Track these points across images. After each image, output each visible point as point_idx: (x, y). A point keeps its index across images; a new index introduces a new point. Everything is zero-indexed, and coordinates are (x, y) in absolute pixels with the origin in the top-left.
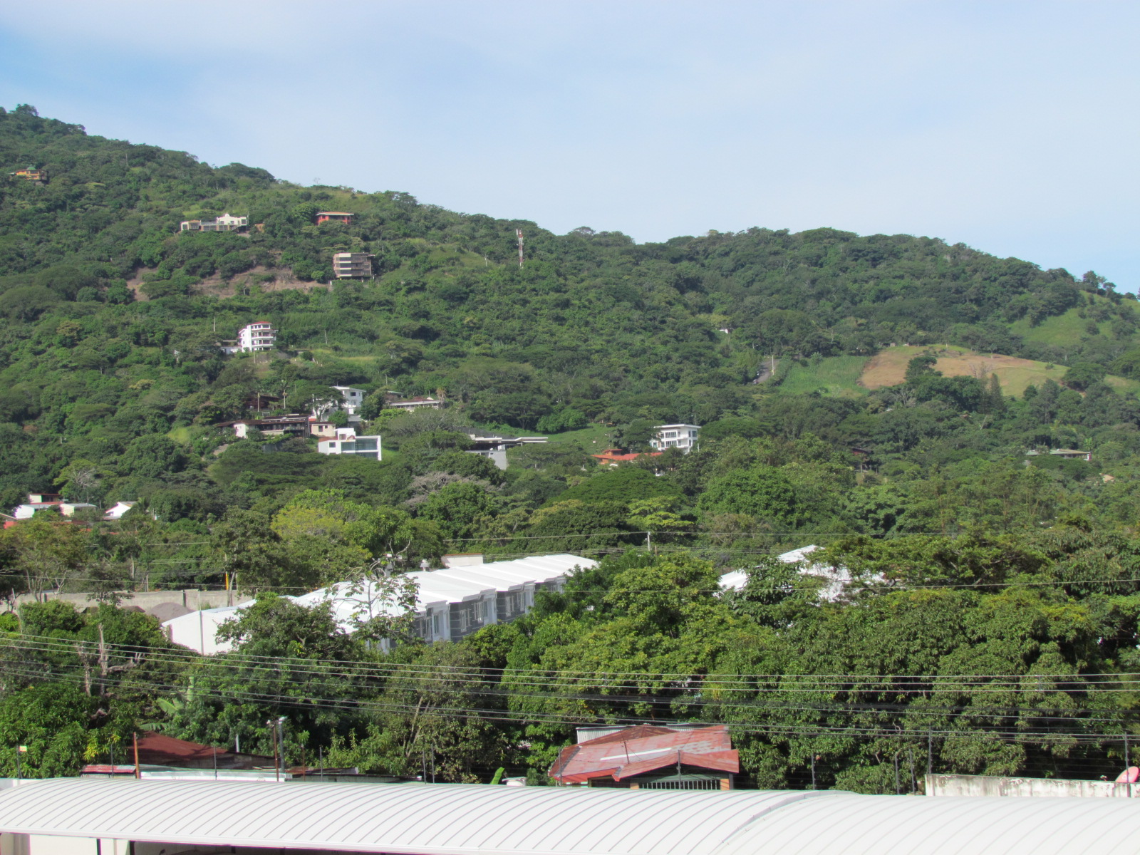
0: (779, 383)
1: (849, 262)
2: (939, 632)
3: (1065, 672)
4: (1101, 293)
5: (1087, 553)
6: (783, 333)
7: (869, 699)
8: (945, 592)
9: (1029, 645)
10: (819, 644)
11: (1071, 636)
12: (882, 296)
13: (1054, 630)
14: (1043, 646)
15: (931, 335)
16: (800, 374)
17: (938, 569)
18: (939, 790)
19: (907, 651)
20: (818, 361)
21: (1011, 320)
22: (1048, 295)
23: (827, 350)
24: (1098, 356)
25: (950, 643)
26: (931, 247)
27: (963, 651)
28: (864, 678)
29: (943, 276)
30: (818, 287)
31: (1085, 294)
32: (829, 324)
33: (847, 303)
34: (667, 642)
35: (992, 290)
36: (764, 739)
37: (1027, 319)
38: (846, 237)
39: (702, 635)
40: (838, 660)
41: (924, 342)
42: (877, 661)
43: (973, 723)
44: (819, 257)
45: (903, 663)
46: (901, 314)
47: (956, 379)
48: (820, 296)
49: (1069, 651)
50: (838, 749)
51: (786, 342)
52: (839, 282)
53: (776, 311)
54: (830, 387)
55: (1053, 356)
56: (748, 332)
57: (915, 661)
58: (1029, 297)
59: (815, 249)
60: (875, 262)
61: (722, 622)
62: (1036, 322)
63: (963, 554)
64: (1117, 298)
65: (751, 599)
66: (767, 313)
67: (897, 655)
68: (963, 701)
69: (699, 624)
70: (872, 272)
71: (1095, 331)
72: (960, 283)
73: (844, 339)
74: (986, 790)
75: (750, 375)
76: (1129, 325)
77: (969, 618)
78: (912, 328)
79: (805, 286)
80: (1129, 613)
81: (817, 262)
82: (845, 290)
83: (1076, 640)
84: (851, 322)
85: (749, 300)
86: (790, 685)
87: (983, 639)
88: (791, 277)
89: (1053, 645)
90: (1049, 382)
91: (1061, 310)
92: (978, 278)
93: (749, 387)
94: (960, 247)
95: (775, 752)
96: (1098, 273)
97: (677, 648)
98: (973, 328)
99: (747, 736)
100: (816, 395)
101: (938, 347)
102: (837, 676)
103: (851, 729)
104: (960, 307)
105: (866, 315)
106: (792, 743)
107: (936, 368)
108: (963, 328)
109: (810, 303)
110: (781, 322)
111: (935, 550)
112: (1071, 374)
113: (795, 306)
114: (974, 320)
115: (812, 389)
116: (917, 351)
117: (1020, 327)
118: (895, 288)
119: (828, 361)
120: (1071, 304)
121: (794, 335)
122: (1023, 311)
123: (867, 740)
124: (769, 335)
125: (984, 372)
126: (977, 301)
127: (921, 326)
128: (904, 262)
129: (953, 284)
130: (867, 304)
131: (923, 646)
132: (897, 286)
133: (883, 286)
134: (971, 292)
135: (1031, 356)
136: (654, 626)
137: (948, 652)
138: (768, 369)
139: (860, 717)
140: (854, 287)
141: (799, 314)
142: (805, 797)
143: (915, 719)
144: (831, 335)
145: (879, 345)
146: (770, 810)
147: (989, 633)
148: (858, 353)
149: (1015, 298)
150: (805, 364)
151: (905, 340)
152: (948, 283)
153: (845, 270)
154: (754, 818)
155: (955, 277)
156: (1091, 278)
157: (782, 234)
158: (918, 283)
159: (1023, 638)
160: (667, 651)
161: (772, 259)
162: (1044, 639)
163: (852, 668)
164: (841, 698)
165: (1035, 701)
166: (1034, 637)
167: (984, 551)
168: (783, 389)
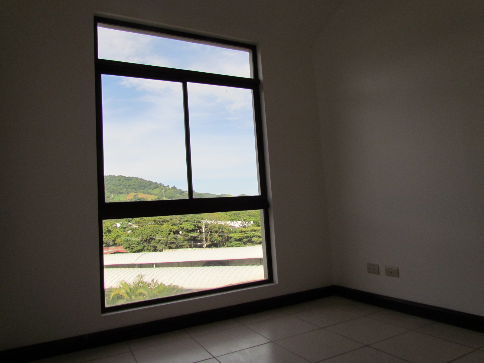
0: (114, 198)
1: (124, 180)
2: (156, 231)
3: (174, 236)
4: (162, 186)
5: (174, 220)
6: (114, 191)
7: (146, 241)
8: (156, 225)
9: (169, 232)
10: (138, 233)
11: (175, 231)
12: (130, 186)
13: (172, 230)
14: (171, 232)
15: (137, 191)
16: (117, 197)
17: (154, 222)
18: (165, 251)
19: (151, 234)
20: (120, 195)
21: (149, 189)
22: (154, 186)
23: (121, 193)
24: (162, 195)
25: (158, 232)
26: (137, 179)
27: (160, 233)
28: (145, 238)
29: (139, 183)
30: (120, 184)
31: (160, 186)
32: (121, 190)
33: (124, 186)
34: (109, 235)
35: (146, 185)
36: (129, 247)
37: (151, 189)
38: (124, 177)
39: (115, 233)
40: (141, 235)
41: (136, 192)
42: (147, 235)
43: (161, 244)
44: (120, 179)
45: (151, 235)
46: (132, 188)
47: (141, 198)
48: (120, 185)
49: (174, 233)
50: (141, 249)
51: (114, 192)
52: (123, 183)
53: (113, 187)
54: (122, 199)
55: (156, 195)
56: (108, 190)
57: (153, 235)
58: (152, 186)
59: (119, 178)
60: (128, 181)
61: (118, 231)
62: (153, 190)
63: (158, 220)
64: (164, 187)
65: (121, 228)
66: (112, 188)
67: (150, 234)
68: (160, 240)
69: (114, 232)
70: (128, 182)
71: (161, 191)
72: (141, 184)
73: (123, 192)
74: (172, 251)
75: (109, 197)
76: (166, 190)
77: (160, 229)
78: (134, 190)
79: (118, 184)
80: (183, 227)
81: (119, 180)
82: (124, 185)
83: (176, 231)
84: (125, 189)
85: (109, 186)
86: (133, 239)
87: (162, 232)
88: (115, 183)
89: (172, 232)
90: (155, 198)
91: (156, 188)
92: (144, 183)
93: (109, 199)
94: (141, 179)
95: (131, 249)
96: (162, 183)
97: (111, 235)
98: (143, 190)
99: (127, 247)
100: (119, 200)
101: (138, 193)
102: (141, 238)
103: (143, 245)
104: (141, 187)
105: (127, 188)
106: (134, 248)
107: (138, 196)
108: (142, 190)
109: (118, 186)
110: (114, 189)
111: (154, 220)
112: (158, 197)
113: (116, 187)
114: (143, 189)
115: (119, 199)
116: (135, 194)
117: (150, 191)
118: (131, 184)
119: (121, 195)
120: (158, 187)
121: (116, 191)
122: (151, 188)
123: (145, 247)
124: (112, 191)
125: (145, 197)
126: (144, 187)
127: (136, 190)
128: (133, 181)
129: (140, 184)
130: (127, 187)
131: (154, 233)
132: (132, 184)
133: (130, 184)
134: (143, 185)
135: (152, 195)
136: (107, 232)
137: (158, 233)
138: (112, 196)
139: (144, 244)
140: (125, 184)
141: (117, 188)
142: (145, 254)
143: (153, 243)
144: (122, 191)
145: (129, 193)
146: (142, 255)
147: (163, 231)
148: (126, 194)
149: (150, 186)
150: (117, 195)
151: (133, 192)
152: (139, 184)
153: (124, 182)
154: (140, 257)
155: (141, 183)
156: (161, 184)
157: (114, 176)
158: (135, 184)
159: (168, 231)
160: (109, 236)
161: (113, 180)
162: (171, 231)
163: (143, 236)
164: (142, 241)
165: (170, 240)
166: (170, 231)
167: (161, 219)
168: (114, 199)
